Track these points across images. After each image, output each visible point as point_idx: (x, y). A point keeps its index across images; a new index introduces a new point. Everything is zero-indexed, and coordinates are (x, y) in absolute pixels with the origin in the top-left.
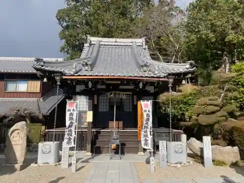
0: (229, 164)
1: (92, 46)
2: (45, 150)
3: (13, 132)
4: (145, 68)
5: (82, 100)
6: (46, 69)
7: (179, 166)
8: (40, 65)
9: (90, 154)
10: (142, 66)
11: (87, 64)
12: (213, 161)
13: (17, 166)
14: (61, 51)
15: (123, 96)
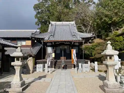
0: (104, 71)
1: (53, 25)
2: (39, 67)
3: (28, 61)
4: (74, 36)
5: (50, 49)
6: (36, 37)
7: (86, 72)
8: (33, 35)
9: (54, 69)
10: (73, 36)
11: (52, 35)
12: (98, 70)
13: (31, 72)
14: (36, 24)
15: (66, 47)
